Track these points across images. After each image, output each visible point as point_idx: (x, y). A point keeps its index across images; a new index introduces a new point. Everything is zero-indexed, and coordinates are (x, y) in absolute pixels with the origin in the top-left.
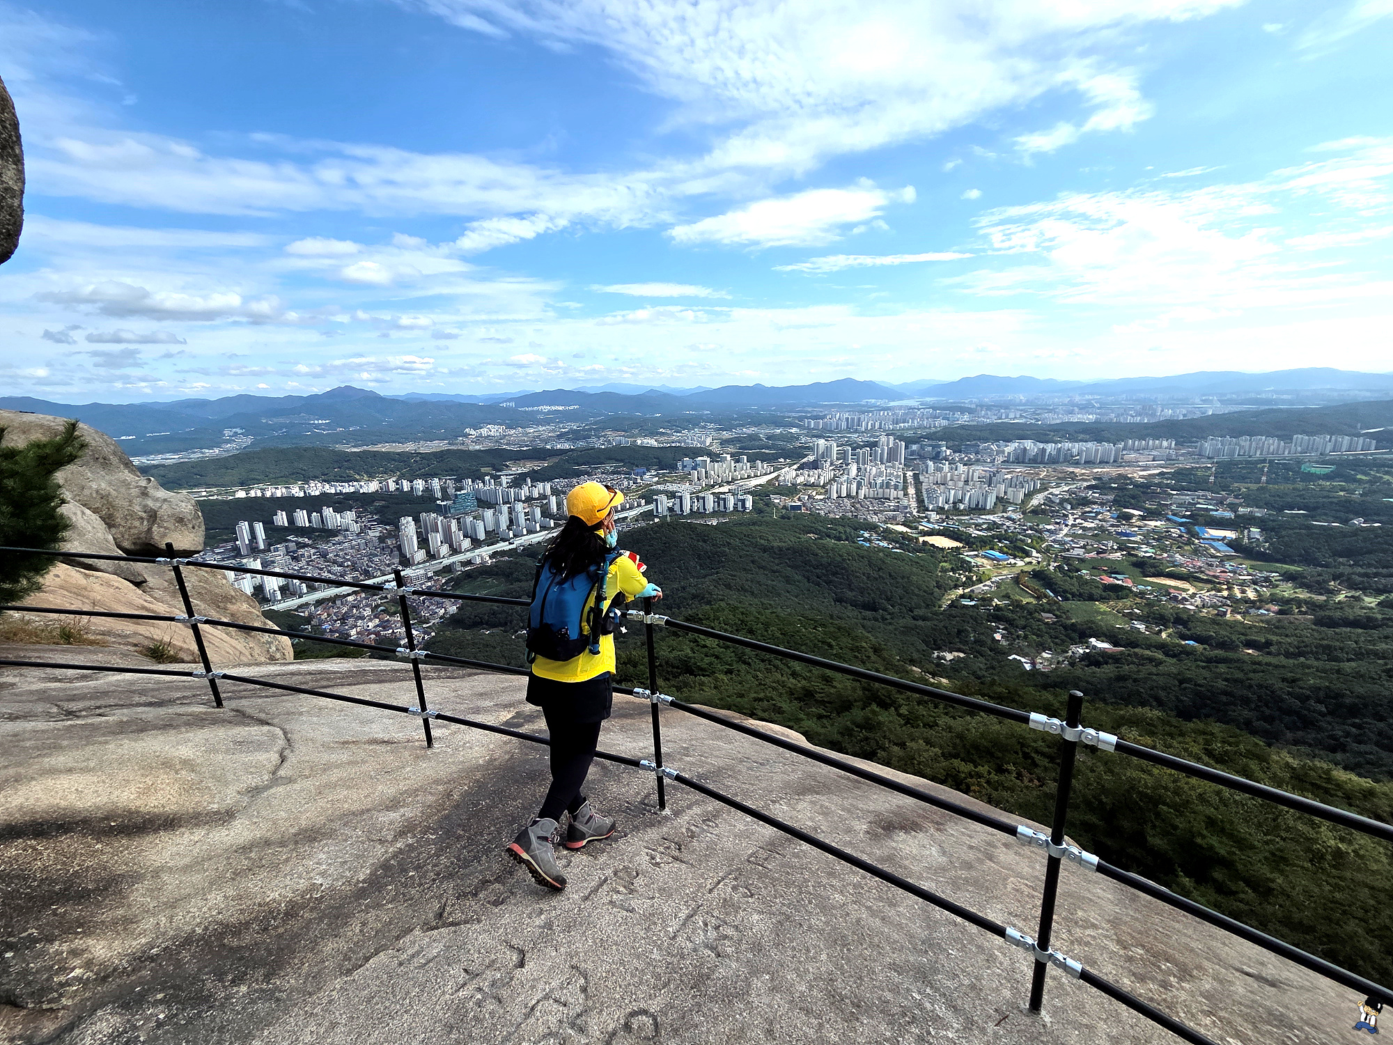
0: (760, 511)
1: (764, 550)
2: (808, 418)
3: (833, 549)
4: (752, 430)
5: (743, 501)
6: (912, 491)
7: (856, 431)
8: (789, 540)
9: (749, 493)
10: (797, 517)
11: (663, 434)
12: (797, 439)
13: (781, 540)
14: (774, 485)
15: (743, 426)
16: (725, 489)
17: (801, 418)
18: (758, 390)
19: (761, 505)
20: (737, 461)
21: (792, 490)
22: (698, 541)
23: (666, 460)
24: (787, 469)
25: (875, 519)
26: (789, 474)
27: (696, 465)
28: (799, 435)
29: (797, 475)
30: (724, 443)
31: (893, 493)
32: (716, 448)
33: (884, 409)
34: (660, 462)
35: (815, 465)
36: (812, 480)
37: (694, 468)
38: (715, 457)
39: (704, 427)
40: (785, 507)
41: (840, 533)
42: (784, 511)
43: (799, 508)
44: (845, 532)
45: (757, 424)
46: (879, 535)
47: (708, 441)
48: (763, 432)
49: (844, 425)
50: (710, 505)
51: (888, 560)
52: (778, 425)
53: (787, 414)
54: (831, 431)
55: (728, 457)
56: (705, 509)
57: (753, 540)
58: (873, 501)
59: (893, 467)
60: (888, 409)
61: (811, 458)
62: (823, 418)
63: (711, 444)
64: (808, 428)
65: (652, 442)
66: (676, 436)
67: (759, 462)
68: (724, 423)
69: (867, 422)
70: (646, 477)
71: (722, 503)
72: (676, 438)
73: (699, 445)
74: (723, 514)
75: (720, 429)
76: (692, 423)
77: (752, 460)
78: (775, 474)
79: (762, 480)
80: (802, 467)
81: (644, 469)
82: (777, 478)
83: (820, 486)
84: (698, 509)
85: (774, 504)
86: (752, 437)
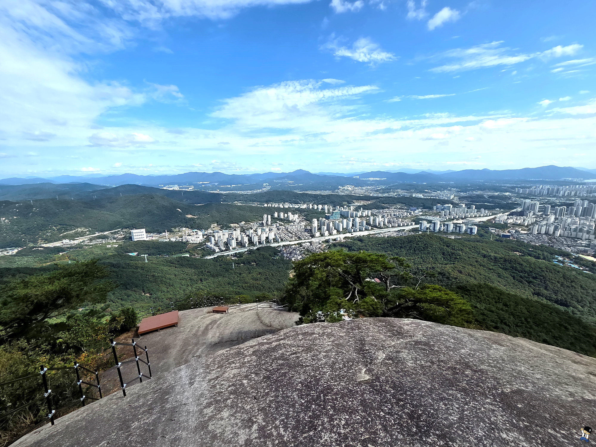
0: (482, 236)
1: (484, 256)
2: (518, 187)
3: (534, 263)
4: (479, 192)
5: (471, 229)
7: (554, 196)
8: (501, 253)
9: (475, 225)
10: (507, 242)
11: (427, 192)
12: (510, 199)
13: (496, 253)
14: (492, 222)
15: (474, 190)
16: (460, 221)
17: (513, 188)
18: (485, 172)
19: (482, 232)
20: (469, 208)
21: (505, 226)
22: (444, 246)
23: (427, 205)
24: (501, 214)
25: (569, 250)
26: (502, 217)
27: (444, 208)
28: (511, 196)
29: (508, 218)
30: (461, 198)
31: (586, 236)
32: (456, 200)
33: (580, 184)
34: (424, 205)
35: (521, 214)
36: (519, 222)
37: (443, 210)
38: (455, 205)
39: (450, 190)
40: (498, 235)
41: (539, 254)
42: (498, 237)
43: (508, 236)
44: (543, 254)
45: (483, 189)
46: (572, 260)
47: (452, 196)
48: (487, 194)
49: (545, 192)
50: (451, 228)
51: (580, 277)
52: (495, 189)
53: (503, 185)
54: (536, 196)
55: (464, 206)
56: (447, 230)
57: (478, 250)
58: (568, 239)
59: (587, 219)
60: (585, 184)
61: (519, 209)
62: (529, 188)
63: (453, 199)
64: (518, 193)
65: (421, 196)
67: (483, 210)
68: (462, 188)
69: (564, 190)
70: (416, 212)
71: (458, 228)
72: (434, 194)
73: (446, 199)
74: (459, 234)
75: (458, 192)
76: (443, 188)
77: (478, 208)
78: (493, 217)
79: (485, 219)
80: (512, 214)
81: (415, 208)
82: (494, 219)
83: (524, 226)
84: (444, 230)
85: (491, 233)
86: (478, 196)
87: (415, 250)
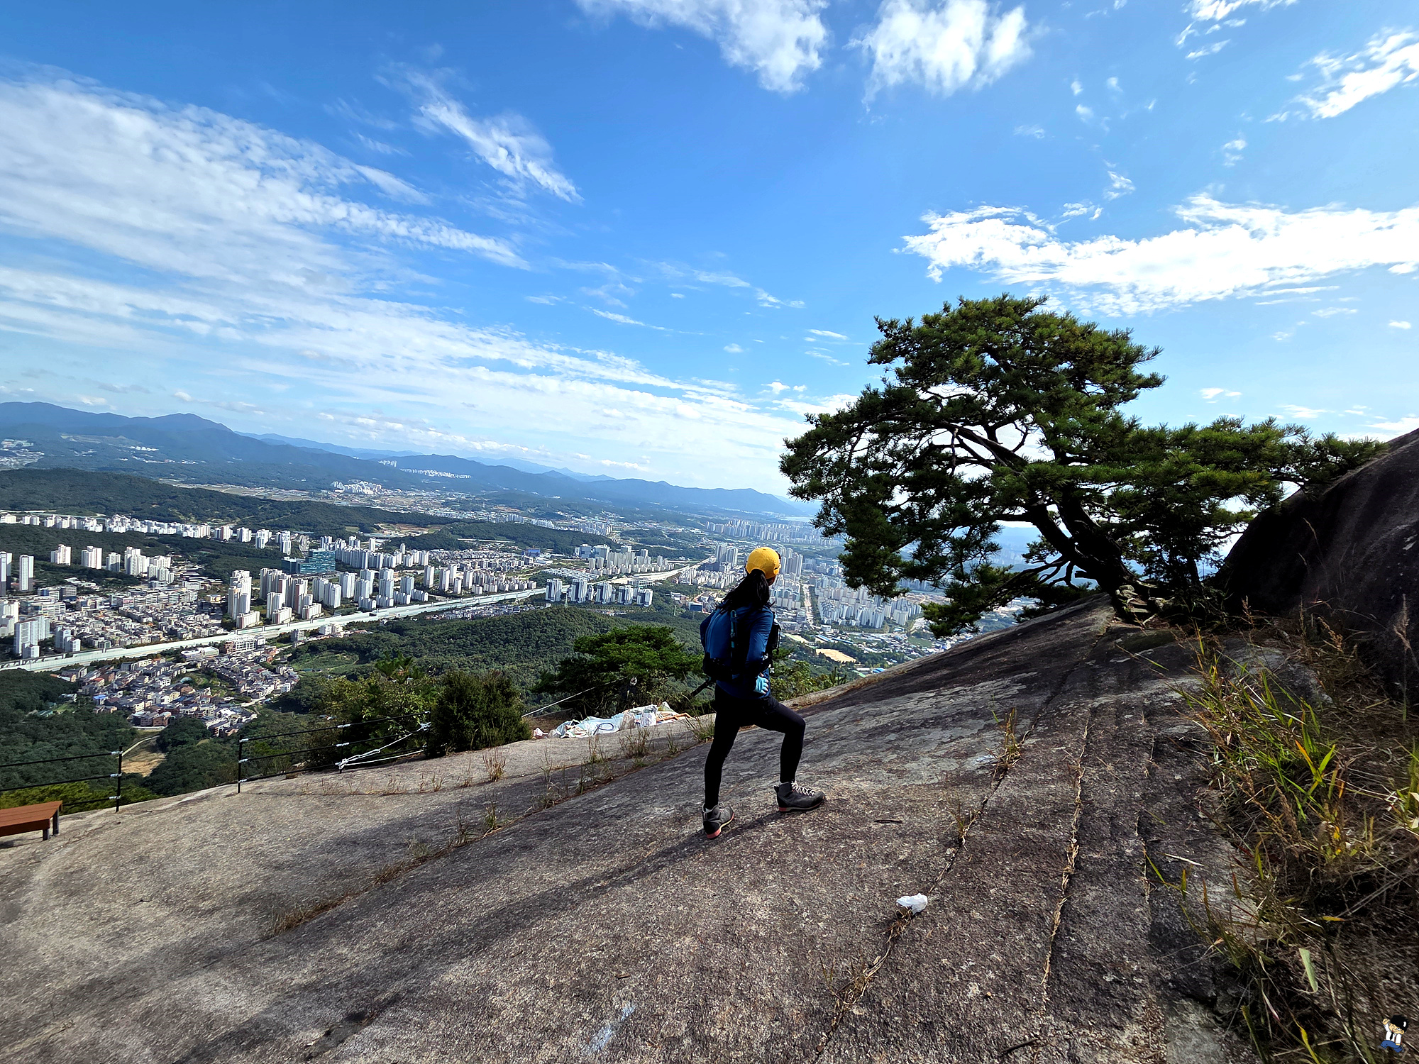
0: (660, 608)
2: (710, 521)
4: (653, 525)
5: (643, 595)
6: (808, 603)
7: (755, 540)
9: (648, 587)
10: (697, 618)
11: (561, 517)
12: (699, 540)
14: (674, 582)
15: (646, 520)
16: (624, 580)
17: (703, 521)
18: (662, 486)
19: (661, 602)
20: (638, 554)
21: (692, 590)
23: (563, 544)
24: (688, 568)
26: (689, 572)
27: (595, 553)
28: (700, 536)
29: (698, 575)
30: (624, 534)
31: (792, 604)
32: (616, 538)
34: (556, 545)
35: (715, 567)
36: (713, 582)
37: (592, 556)
38: (615, 547)
39: (605, 516)
40: (685, 606)
42: (684, 611)
43: (699, 608)
45: (660, 520)
47: (609, 530)
48: (666, 528)
49: (745, 530)
50: (608, 594)
52: (680, 523)
53: (689, 514)
54: (732, 537)
55: (630, 549)
56: (601, 599)
59: (791, 578)
60: (786, 522)
61: (713, 560)
62: (725, 522)
63: (611, 534)
64: (710, 531)
65: (549, 524)
66: (575, 521)
67: (660, 558)
68: (625, 514)
69: (766, 532)
70: (540, 558)
71: (620, 594)
72: (575, 523)
73: (598, 533)
74: (621, 606)
75: (621, 520)
76: (592, 510)
77: (653, 555)
78: (675, 572)
79: (663, 576)
80: (702, 568)
81: (537, 550)
82: (678, 575)
83: (719, 588)
84: (595, 598)
85: (674, 602)
86: (654, 533)
87: (537, 646)
